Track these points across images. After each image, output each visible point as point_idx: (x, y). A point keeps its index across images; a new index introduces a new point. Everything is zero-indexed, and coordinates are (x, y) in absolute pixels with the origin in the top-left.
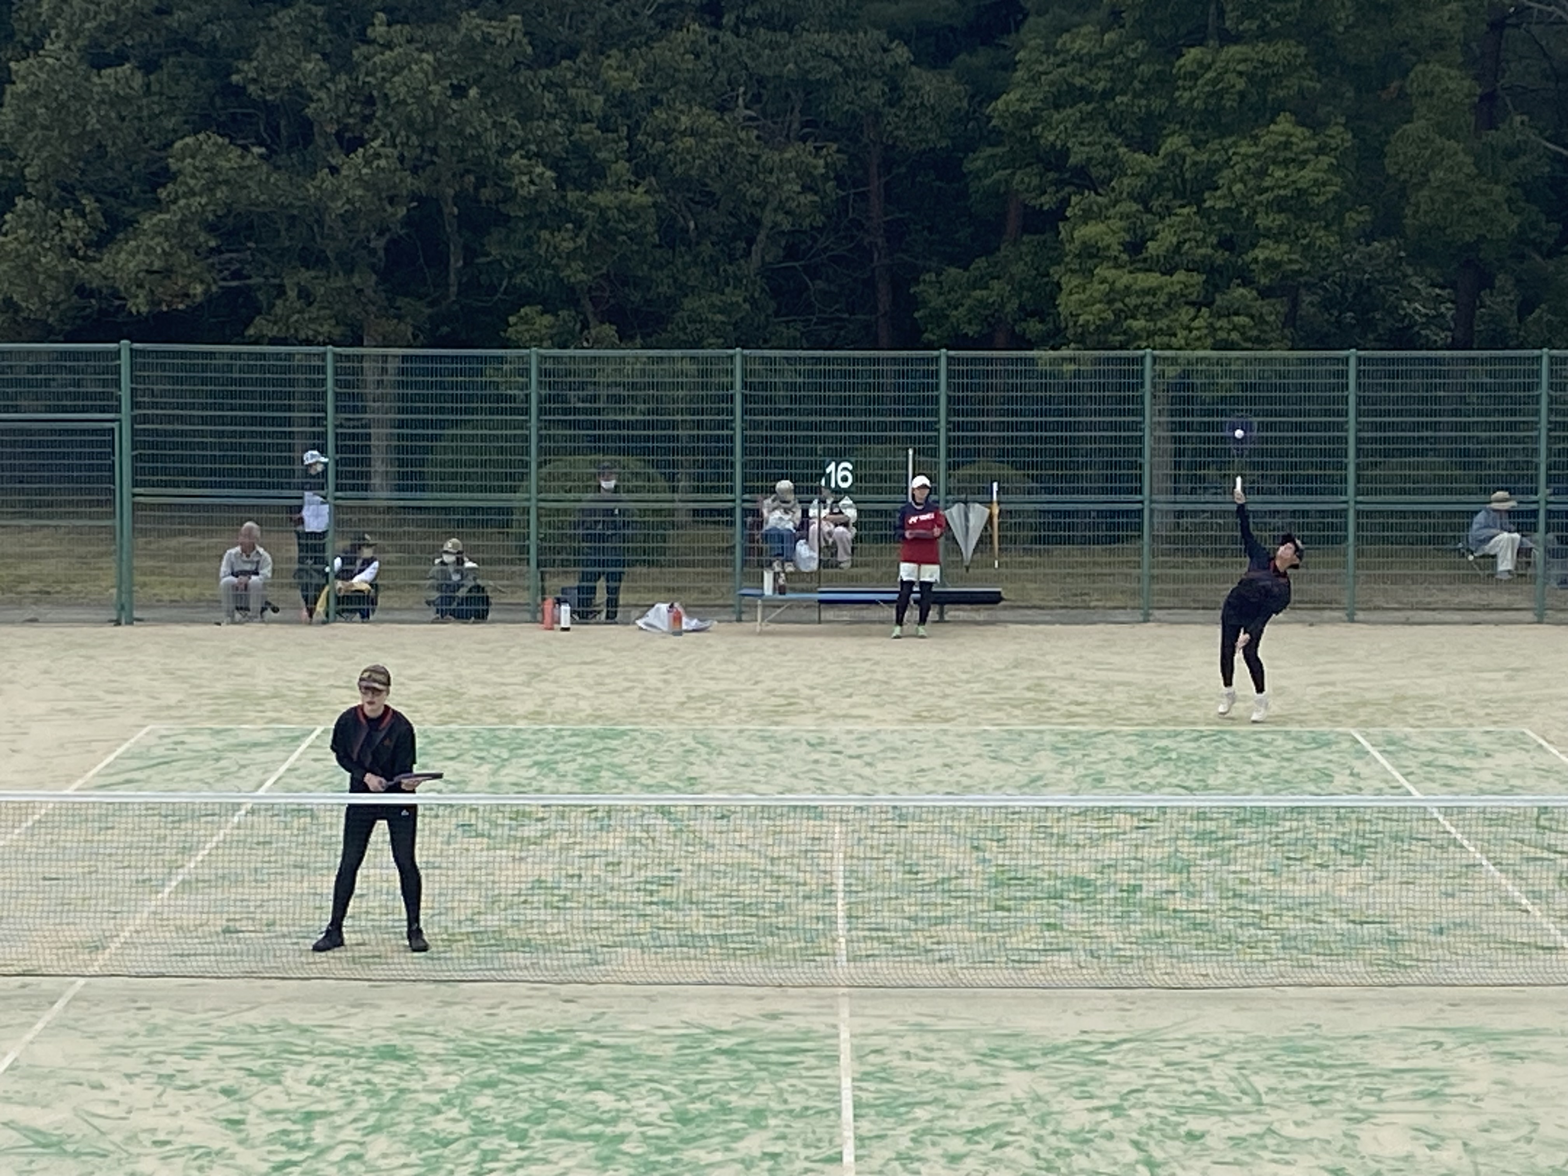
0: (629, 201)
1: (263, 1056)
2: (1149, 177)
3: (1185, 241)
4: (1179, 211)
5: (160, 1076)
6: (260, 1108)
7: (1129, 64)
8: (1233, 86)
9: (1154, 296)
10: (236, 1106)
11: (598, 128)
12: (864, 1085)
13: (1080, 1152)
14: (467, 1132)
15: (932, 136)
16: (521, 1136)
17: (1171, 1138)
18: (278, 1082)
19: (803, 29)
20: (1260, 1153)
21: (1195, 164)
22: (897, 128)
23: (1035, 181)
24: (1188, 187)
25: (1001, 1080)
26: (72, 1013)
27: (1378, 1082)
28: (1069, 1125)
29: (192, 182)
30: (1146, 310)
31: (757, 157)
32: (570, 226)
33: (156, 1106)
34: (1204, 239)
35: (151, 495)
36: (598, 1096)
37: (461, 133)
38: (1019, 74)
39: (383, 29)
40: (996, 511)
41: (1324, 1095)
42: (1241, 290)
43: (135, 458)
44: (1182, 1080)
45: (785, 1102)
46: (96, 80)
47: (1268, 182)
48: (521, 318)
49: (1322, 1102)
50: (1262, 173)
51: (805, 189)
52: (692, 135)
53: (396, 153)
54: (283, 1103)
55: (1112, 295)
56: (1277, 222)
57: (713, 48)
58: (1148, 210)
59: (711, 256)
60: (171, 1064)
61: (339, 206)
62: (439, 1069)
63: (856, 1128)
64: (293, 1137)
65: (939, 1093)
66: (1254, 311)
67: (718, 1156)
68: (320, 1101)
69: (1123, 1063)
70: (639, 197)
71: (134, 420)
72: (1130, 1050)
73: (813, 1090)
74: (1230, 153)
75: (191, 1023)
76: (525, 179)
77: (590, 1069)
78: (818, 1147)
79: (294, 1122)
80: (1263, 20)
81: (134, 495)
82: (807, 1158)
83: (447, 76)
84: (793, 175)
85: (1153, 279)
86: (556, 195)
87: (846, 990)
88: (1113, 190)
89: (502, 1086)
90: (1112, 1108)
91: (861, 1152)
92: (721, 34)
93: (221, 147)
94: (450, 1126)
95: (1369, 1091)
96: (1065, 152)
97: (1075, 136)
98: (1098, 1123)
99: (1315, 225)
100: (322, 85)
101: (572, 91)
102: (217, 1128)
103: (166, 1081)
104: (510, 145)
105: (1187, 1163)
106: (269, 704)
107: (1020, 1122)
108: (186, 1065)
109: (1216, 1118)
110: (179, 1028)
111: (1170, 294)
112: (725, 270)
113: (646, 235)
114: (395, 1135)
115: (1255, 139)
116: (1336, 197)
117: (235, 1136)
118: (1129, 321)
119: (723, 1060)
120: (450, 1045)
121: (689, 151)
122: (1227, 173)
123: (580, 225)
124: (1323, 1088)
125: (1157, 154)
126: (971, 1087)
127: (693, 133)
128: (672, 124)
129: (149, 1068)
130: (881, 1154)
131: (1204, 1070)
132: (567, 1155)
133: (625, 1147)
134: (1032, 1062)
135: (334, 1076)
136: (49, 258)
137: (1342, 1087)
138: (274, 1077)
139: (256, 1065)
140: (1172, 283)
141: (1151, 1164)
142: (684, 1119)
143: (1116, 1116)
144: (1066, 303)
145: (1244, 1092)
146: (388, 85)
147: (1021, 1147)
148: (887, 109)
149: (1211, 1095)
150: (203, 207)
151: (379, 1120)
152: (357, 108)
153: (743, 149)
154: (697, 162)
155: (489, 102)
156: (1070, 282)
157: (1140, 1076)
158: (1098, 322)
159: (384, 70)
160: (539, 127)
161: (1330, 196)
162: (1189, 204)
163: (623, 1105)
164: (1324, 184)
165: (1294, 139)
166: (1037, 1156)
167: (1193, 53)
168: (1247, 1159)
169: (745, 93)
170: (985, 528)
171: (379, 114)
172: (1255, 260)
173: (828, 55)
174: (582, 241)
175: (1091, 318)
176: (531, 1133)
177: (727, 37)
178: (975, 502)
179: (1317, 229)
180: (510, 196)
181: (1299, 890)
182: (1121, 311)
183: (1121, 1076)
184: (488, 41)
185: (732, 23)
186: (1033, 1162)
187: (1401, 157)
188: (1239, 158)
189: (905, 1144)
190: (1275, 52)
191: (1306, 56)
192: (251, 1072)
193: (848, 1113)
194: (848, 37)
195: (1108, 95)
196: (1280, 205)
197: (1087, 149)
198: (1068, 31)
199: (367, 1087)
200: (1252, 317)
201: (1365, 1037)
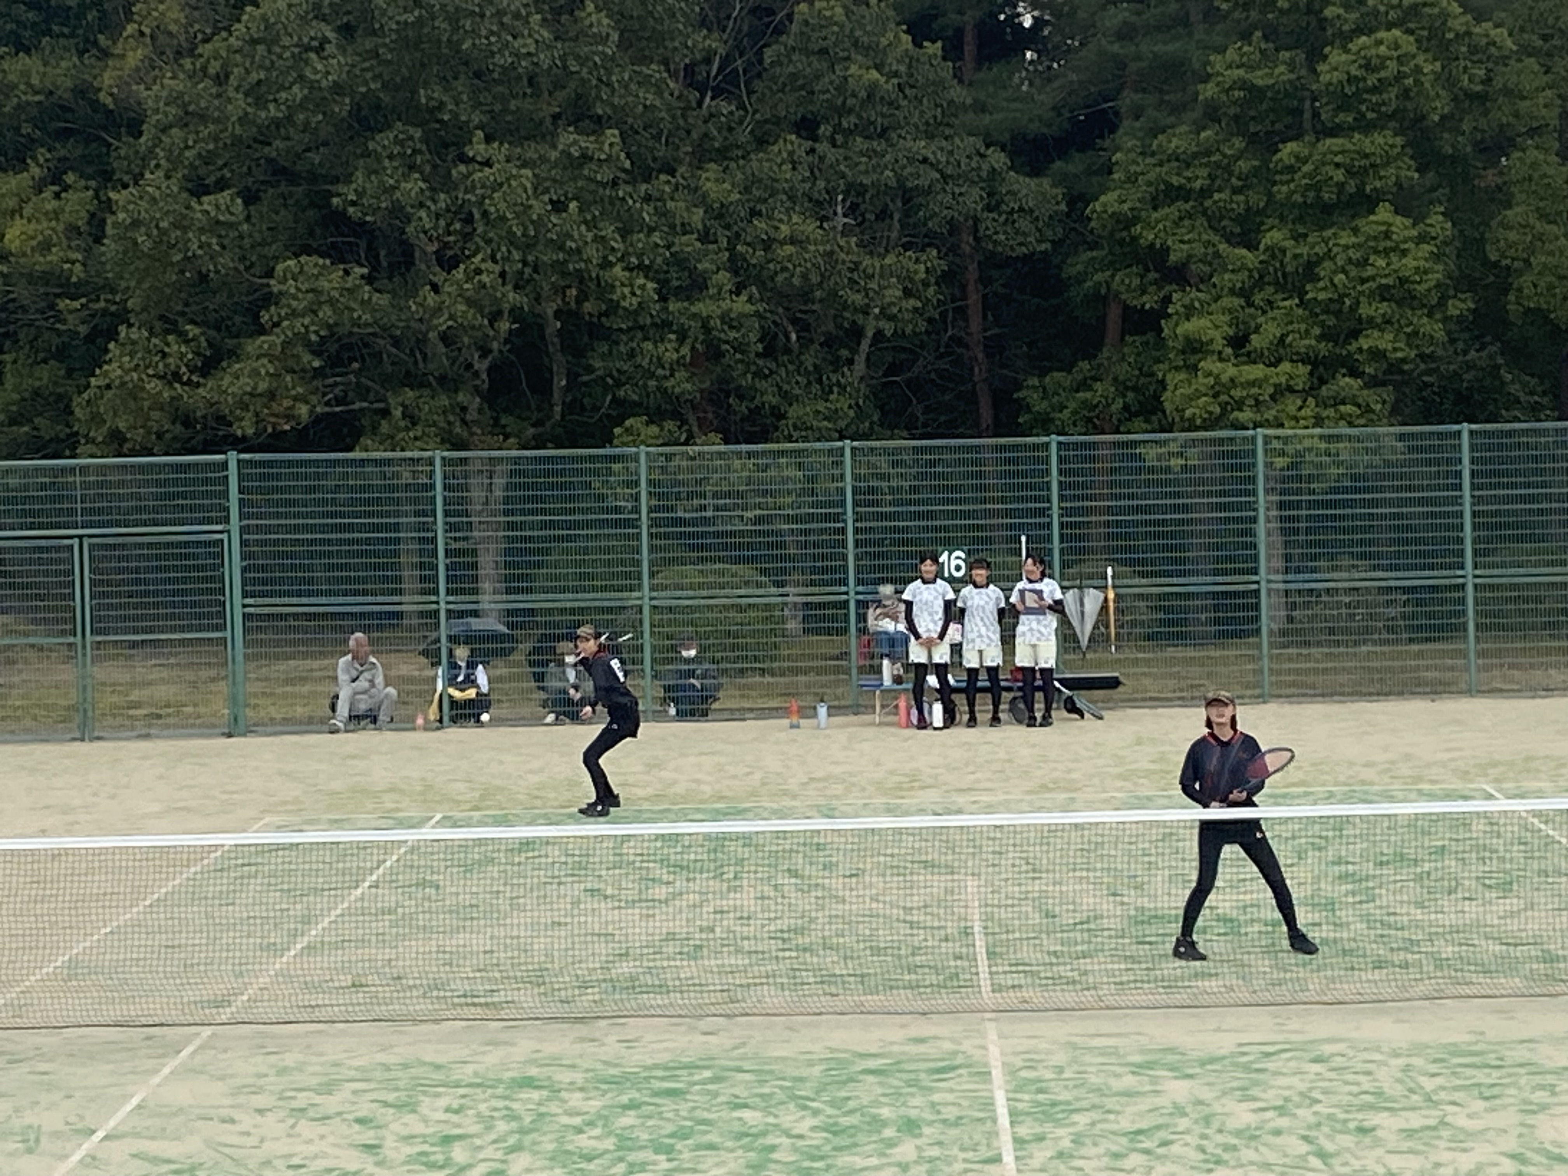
0: (731, 310)
1: (397, 1089)
2: (1250, 271)
3: (1287, 335)
4: (1282, 304)
5: (293, 1110)
6: (397, 1134)
7: (1226, 161)
8: (1331, 178)
9: (1260, 387)
10: (371, 1133)
11: (698, 240)
12: (1019, 1096)
13: (1248, 1147)
14: (612, 1148)
15: (1031, 239)
16: (669, 1150)
17: (1340, 1132)
18: (414, 1111)
19: (900, 136)
20: (1436, 1142)
21: (1296, 256)
22: (996, 233)
23: (1136, 281)
24: (1290, 280)
25: (1159, 1088)
26: (198, 1059)
27: (1550, 1079)
28: (1232, 1124)
29: (294, 303)
30: (1253, 402)
31: (857, 264)
32: (673, 337)
33: (289, 1136)
34: (1307, 331)
35: (261, 606)
36: (746, 1114)
37: (561, 248)
38: (1116, 176)
39: (482, 147)
40: (1111, 595)
41: (1495, 1091)
42: (1347, 379)
43: (244, 570)
44: (1347, 1083)
45: (939, 1112)
46: (197, 207)
47: (1370, 271)
48: (627, 430)
49: (1494, 1097)
50: (1364, 263)
51: (908, 293)
52: (792, 243)
53: (497, 269)
54: (419, 1128)
55: (1217, 388)
56: (1381, 311)
57: (810, 159)
58: (1250, 304)
59: (815, 366)
60: (302, 1100)
61: (442, 322)
62: (579, 1095)
63: (1013, 1133)
64: (432, 1158)
65: (1097, 1101)
66: (1360, 401)
67: (874, 1161)
68: (459, 1126)
69: (1284, 1070)
70: (740, 305)
71: (243, 530)
72: (1289, 1060)
73: (965, 1103)
74: (1331, 244)
75: (322, 1064)
76: (627, 290)
77: (736, 1091)
78: (975, 1150)
79: (432, 1145)
80: (1359, 112)
81: (244, 606)
82: (965, 1161)
83: (547, 191)
84: (894, 280)
85: (1257, 371)
86: (657, 307)
87: (993, 1015)
88: (1215, 286)
89: (644, 1108)
90: (1275, 1108)
91: (1019, 1153)
92: (817, 145)
93: (324, 267)
94: (593, 1143)
95: (1542, 1087)
96: (1166, 250)
97: (1174, 234)
98: (1264, 1121)
99: (1419, 312)
100: (421, 205)
101: (670, 204)
102: (355, 1153)
103: (299, 1114)
104: (611, 258)
105: (1360, 1153)
106: (386, 797)
107: (1183, 1123)
108: (318, 1099)
109: (1386, 1114)
110: (311, 1069)
111: (1275, 385)
112: (828, 378)
113: (748, 344)
114: (538, 1152)
115: (1355, 231)
116: (1438, 286)
117: (371, 1159)
118: (1236, 414)
119: (871, 1079)
120: (591, 1074)
121: (790, 259)
122: (1327, 264)
123: (682, 337)
124: (1493, 1085)
125: (1257, 249)
126: (1128, 1094)
127: (793, 241)
128: (772, 233)
129: (281, 1103)
130: (1041, 1155)
131: (1368, 1073)
132: (717, 1165)
133: (775, 1156)
134: (1190, 1071)
135: (471, 1104)
136: (153, 385)
137: (1514, 1084)
138: (408, 1106)
139: (391, 1097)
140: (1277, 374)
141: (1322, 1155)
142: (834, 1130)
143: (1280, 1115)
144: (1170, 400)
145: (1411, 1091)
146: (487, 201)
147: (1187, 1144)
148: (985, 214)
149: (1379, 1094)
150: (306, 327)
151: (519, 1140)
152: (457, 226)
153: (843, 256)
154: (798, 269)
155: (589, 217)
156: (1173, 378)
157: (1302, 1080)
158: (1206, 416)
159: (483, 186)
160: (639, 240)
161: (1433, 283)
162: (1290, 297)
163: (771, 1120)
164: (1426, 272)
165: (1394, 229)
166: (1203, 1151)
167: (1291, 147)
168: (1422, 1148)
169: (843, 200)
170: (1100, 614)
171: (480, 230)
172: (1360, 350)
173: (925, 160)
174: (685, 350)
175: (1197, 411)
176: (678, 1147)
177: (823, 147)
178: (1089, 587)
179: (1420, 317)
180: (613, 308)
181: (1450, 919)
182: (1227, 403)
183: (1282, 1081)
184: (586, 157)
185: (828, 134)
186: (1202, 1157)
187: (1502, 242)
188: (1340, 249)
189: (1066, 1143)
190: (1372, 143)
191: (1403, 147)
192: (386, 1104)
193: (1004, 1120)
194: (944, 143)
195: (1206, 193)
196: (1383, 294)
197: (1185, 247)
198: (1164, 132)
199: (505, 1112)
200: (1359, 406)
201: (1530, 1041)
